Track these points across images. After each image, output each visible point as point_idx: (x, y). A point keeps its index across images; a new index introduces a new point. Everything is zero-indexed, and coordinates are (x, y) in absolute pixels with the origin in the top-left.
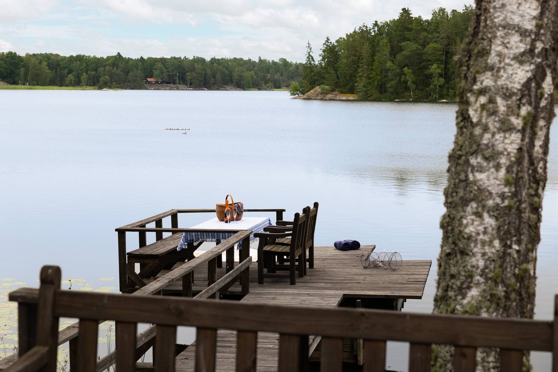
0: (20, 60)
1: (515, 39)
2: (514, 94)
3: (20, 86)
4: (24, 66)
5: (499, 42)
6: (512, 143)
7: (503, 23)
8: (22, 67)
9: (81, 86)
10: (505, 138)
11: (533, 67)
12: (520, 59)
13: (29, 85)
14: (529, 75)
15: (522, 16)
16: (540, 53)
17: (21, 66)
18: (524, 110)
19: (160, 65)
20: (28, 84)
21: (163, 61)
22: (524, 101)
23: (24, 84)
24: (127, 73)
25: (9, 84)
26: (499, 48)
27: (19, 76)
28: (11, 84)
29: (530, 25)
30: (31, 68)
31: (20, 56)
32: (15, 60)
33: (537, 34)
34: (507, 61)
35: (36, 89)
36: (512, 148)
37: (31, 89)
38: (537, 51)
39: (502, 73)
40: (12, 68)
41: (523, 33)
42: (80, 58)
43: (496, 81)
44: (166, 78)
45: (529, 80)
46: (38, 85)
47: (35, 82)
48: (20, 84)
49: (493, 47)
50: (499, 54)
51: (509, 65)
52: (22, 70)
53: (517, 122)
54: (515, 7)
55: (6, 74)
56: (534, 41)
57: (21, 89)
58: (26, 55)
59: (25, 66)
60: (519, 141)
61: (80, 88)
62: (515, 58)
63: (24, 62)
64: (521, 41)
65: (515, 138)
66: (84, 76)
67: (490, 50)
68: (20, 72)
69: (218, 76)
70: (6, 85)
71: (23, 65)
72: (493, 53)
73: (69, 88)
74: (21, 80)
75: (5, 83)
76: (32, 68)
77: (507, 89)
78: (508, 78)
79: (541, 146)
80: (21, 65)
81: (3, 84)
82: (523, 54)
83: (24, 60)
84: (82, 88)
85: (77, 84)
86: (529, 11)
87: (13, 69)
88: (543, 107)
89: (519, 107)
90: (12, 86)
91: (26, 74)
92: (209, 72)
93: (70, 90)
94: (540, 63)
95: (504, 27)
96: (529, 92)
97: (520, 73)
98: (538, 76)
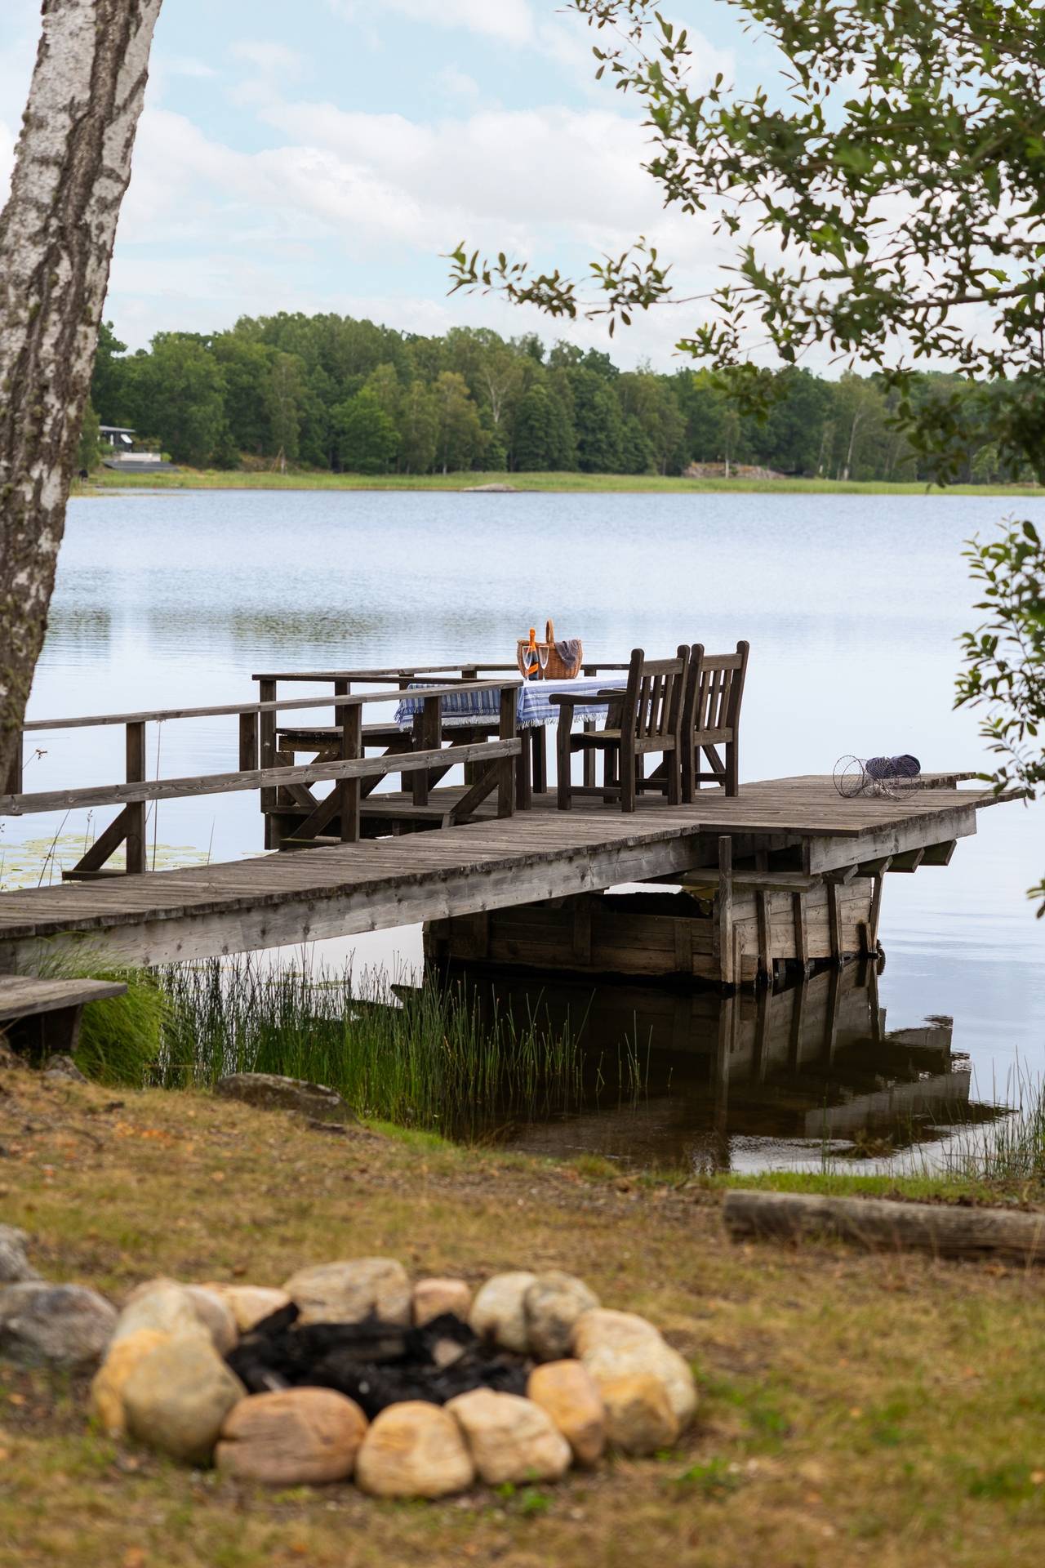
0: (824, 393)
1: (33, 214)
2: (23, 281)
3: (818, 482)
4: (834, 414)
5: (17, 220)
6: (17, 340)
7: (24, 196)
8: (829, 418)
9: (1023, 480)
10: (11, 335)
11: (45, 248)
12: (34, 239)
13: (851, 477)
14: (41, 258)
15: (42, 187)
16: (55, 232)
17: (825, 414)
18: (33, 300)
20: (846, 473)
22: (32, 290)
23: (833, 476)
25: (782, 477)
26: (17, 227)
27: (817, 448)
28: (789, 474)
29: (47, 199)
30: (857, 420)
31: (822, 381)
32: (804, 395)
33: (55, 209)
34: (22, 242)
35: (869, 492)
36: (16, 347)
37: (856, 491)
38: (51, 230)
39: (16, 257)
40: (794, 419)
41: (40, 207)
43: (9, 267)
45: (41, 265)
46: (878, 477)
47: (871, 470)
48: (820, 476)
49: (11, 225)
50: (16, 235)
51: (24, 247)
52: (827, 431)
53: (24, 315)
54: (36, 176)
55: (774, 440)
56: (49, 217)
57: (822, 491)
58: (842, 377)
59: (838, 414)
60: (24, 338)
61: (1020, 490)
62: (29, 239)
63: (836, 401)
64: (38, 218)
65: (21, 333)
67: (7, 229)
68: (821, 434)
70: (774, 478)
71: (831, 410)
72: (10, 233)
73: (983, 488)
74: (824, 462)
75: (769, 472)
76: (862, 421)
77: (18, 276)
78: (22, 262)
79: (52, 345)
80: (824, 411)
81: (762, 474)
82: (36, 234)
83: (835, 393)
84: (1026, 490)
86: (49, 181)
87: (799, 423)
88: (56, 298)
89: (27, 298)
90: (795, 482)
91: (839, 442)
93: (985, 494)
94: (55, 244)
95: (23, 201)
96: (40, 279)
97: (33, 256)
98: (52, 259)
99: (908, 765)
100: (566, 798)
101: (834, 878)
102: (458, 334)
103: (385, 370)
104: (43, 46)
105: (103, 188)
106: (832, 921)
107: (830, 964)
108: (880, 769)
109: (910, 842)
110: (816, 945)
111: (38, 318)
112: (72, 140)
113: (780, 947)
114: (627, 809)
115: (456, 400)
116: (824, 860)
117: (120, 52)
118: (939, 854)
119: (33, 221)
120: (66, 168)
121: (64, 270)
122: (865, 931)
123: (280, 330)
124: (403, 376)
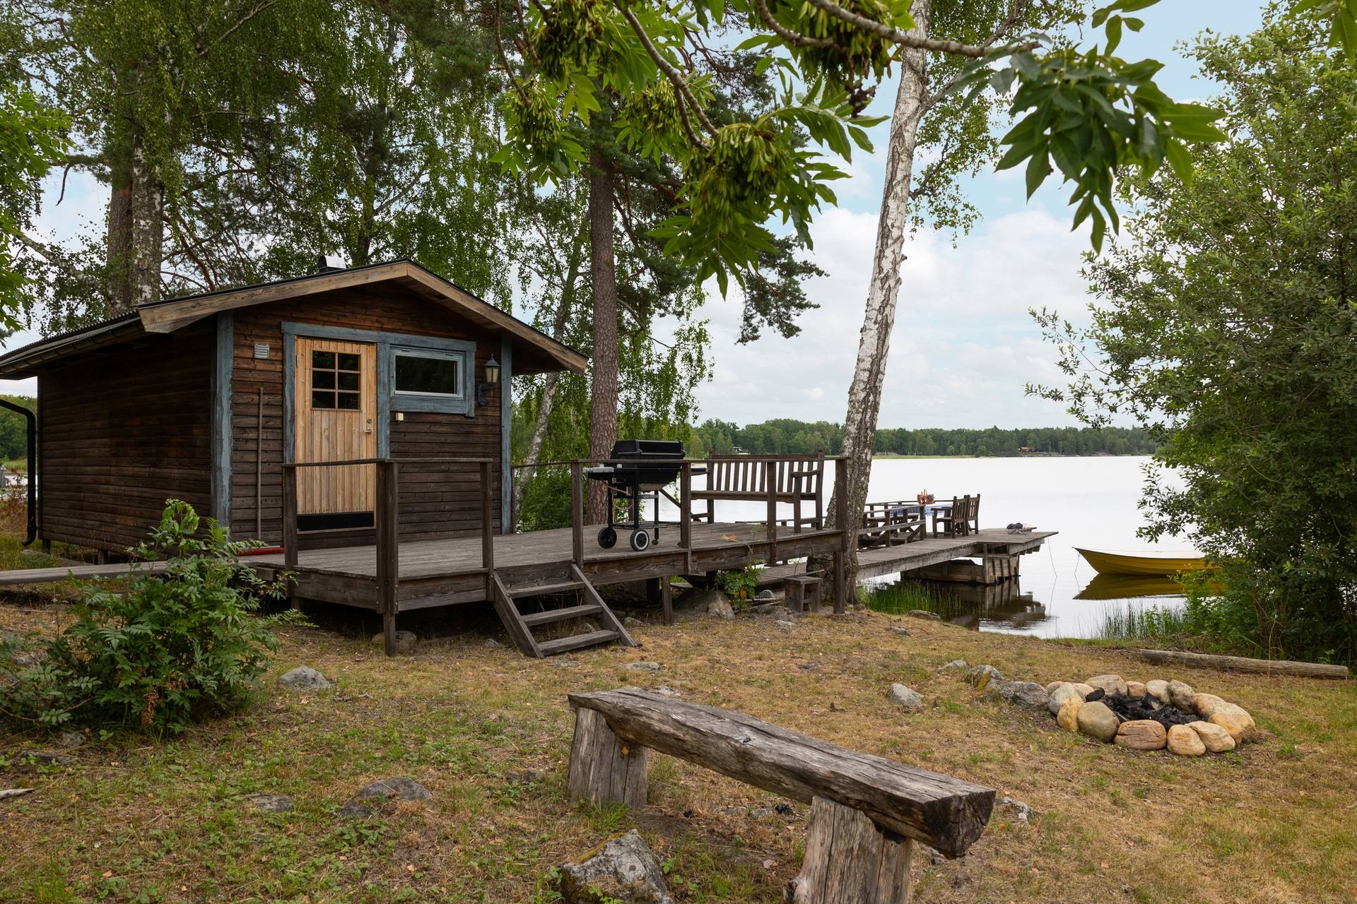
1: (862, 384)
2: (860, 401)
8: (910, 441)
9: (961, 455)
10: (857, 415)
11: (866, 393)
13: (916, 455)
14: (865, 395)
15: (864, 377)
16: (869, 388)
18: (863, 406)
19: (1033, 435)
21: (1036, 431)
22: (863, 403)
23: (912, 455)
24: (1003, 443)
25: (898, 455)
26: (857, 387)
27: (908, 448)
29: (865, 380)
30: (918, 441)
31: (909, 432)
32: (904, 435)
33: (867, 382)
34: (859, 391)
36: (859, 418)
38: (867, 388)
39: (857, 395)
41: (864, 382)
42: (960, 432)
43: (855, 398)
44: (1039, 447)
46: (924, 455)
47: (922, 453)
48: (908, 455)
49: (855, 387)
50: (857, 389)
51: (860, 393)
52: (910, 443)
53: (861, 410)
54: (862, 374)
55: (896, 447)
56: (866, 384)
58: (913, 431)
59: (913, 440)
61: (960, 457)
62: (861, 390)
65: (860, 415)
66: (963, 447)
68: (908, 444)
69: (1090, 444)
72: (855, 389)
73: (951, 457)
74: (909, 452)
77: (858, 400)
78: (859, 396)
82: (863, 389)
83: (912, 434)
85: (957, 453)
86: (866, 375)
87: (903, 442)
88: (869, 405)
89: (861, 406)
90: (902, 457)
91: (913, 446)
92: (1081, 439)
94: (868, 391)
95: (860, 380)
96: (865, 400)
97: (863, 395)
98: (868, 395)
99: (1019, 526)
100: (936, 535)
101: (1015, 555)
102: (819, 423)
103: (802, 432)
104: (862, 340)
105: (880, 376)
106: (1009, 567)
107: (1009, 578)
108: (1010, 527)
109: (1030, 546)
110: (1006, 574)
111: (865, 411)
112: (872, 364)
113: (998, 574)
114: (954, 537)
115: (818, 439)
116: (1013, 550)
117: (884, 341)
118: (1037, 549)
119: (862, 386)
120: (871, 372)
121: (871, 398)
122: (1016, 569)
123: (776, 423)
124: (806, 433)
